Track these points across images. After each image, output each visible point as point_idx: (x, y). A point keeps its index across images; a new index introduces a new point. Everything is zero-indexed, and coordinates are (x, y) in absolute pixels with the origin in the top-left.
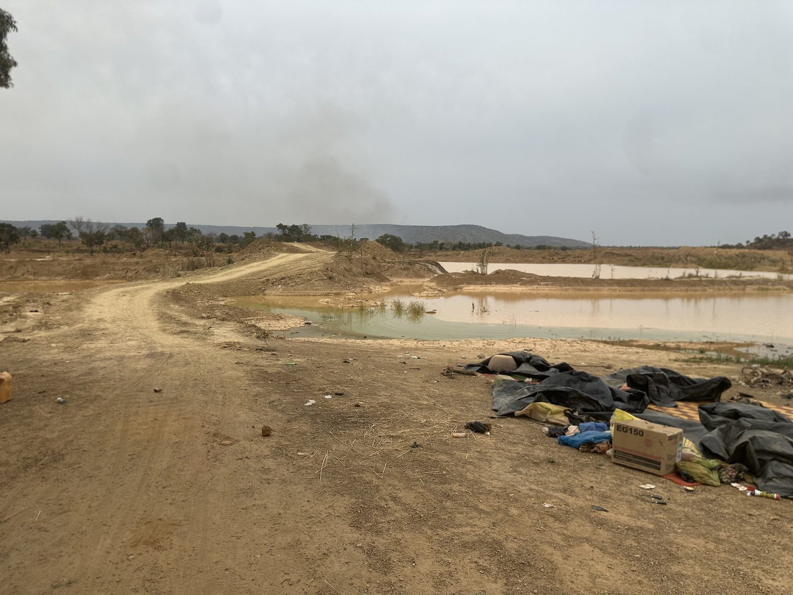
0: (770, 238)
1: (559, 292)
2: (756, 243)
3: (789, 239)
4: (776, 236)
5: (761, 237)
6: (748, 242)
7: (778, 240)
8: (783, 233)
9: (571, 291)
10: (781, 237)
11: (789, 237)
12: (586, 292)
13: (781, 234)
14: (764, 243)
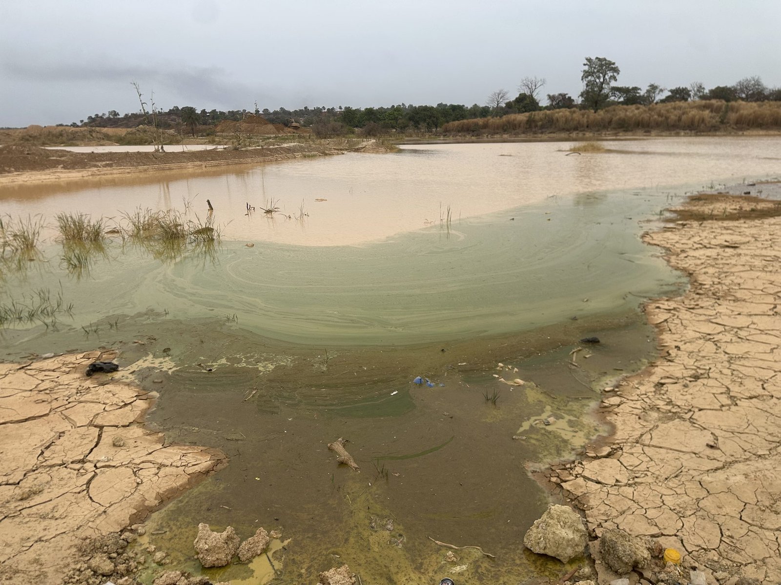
0: (101, 117)
1: (133, 175)
2: (90, 123)
3: (119, 118)
4: (107, 115)
5: (93, 116)
6: (82, 121)
7: (109, 119)
8: (112, 112)
9: (152, 171)
10: (111, 117)
11: (118, 117)
12: (168, 172)
13: (110, 113)
14: (96, 122)
